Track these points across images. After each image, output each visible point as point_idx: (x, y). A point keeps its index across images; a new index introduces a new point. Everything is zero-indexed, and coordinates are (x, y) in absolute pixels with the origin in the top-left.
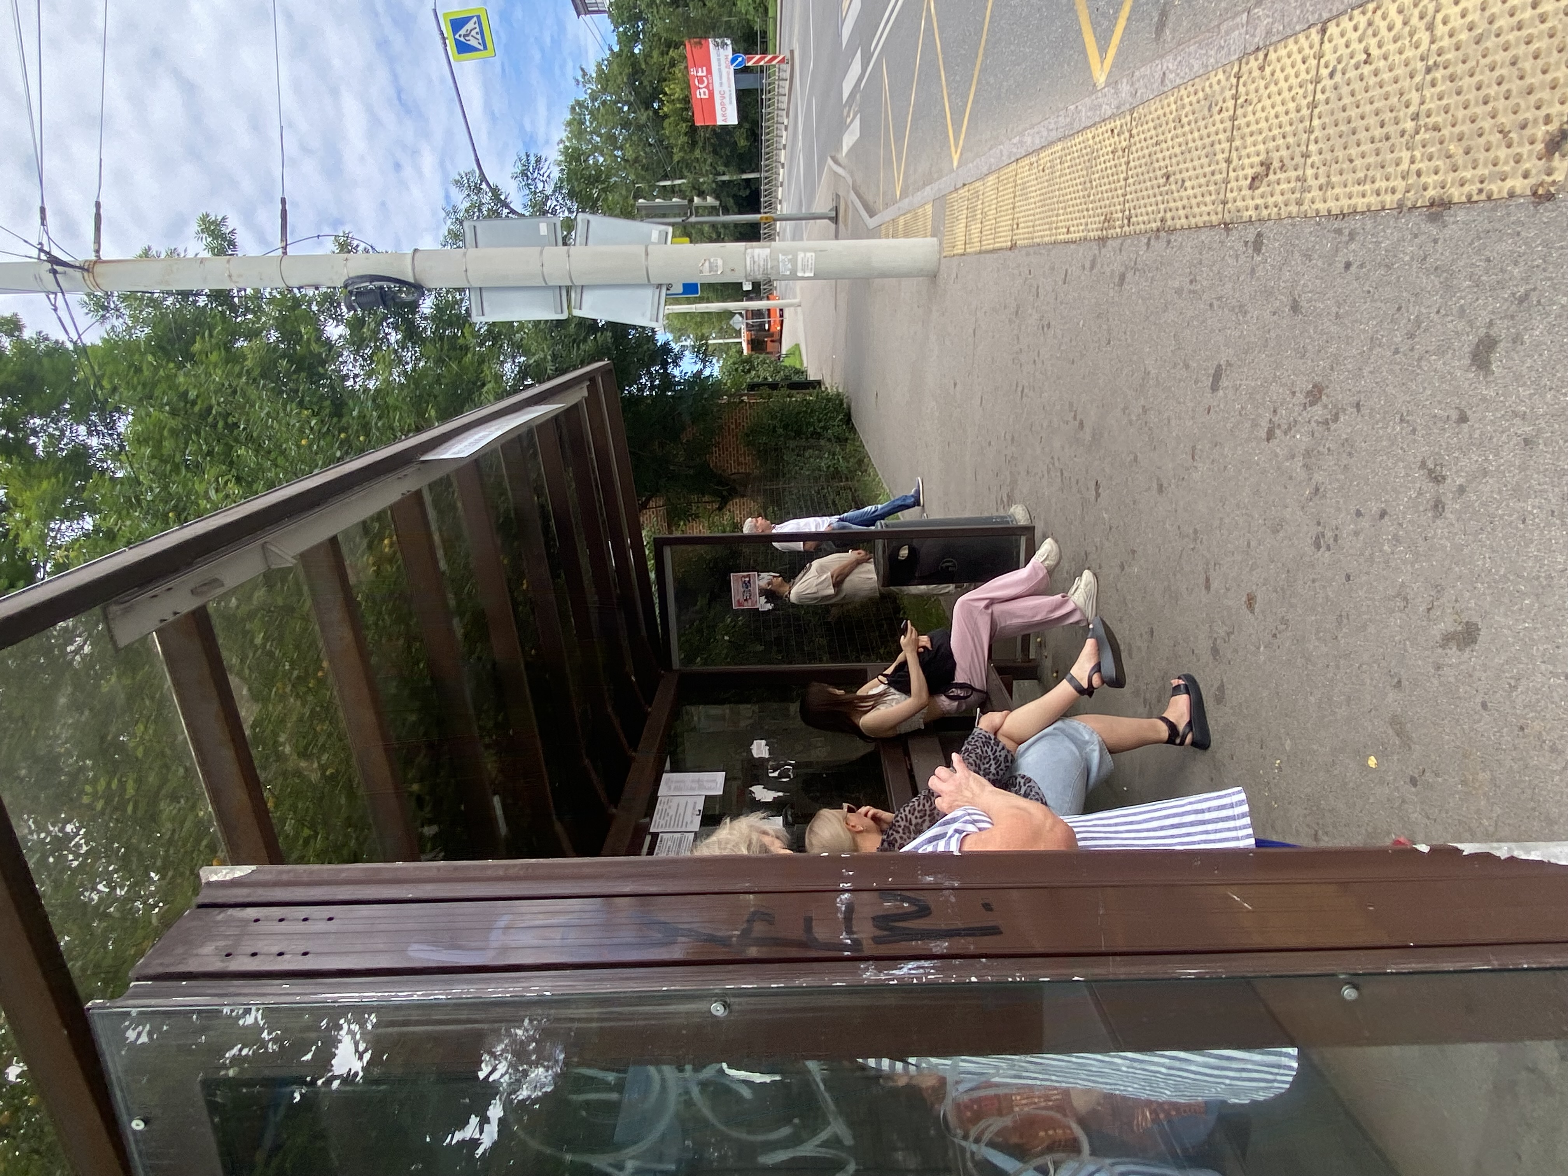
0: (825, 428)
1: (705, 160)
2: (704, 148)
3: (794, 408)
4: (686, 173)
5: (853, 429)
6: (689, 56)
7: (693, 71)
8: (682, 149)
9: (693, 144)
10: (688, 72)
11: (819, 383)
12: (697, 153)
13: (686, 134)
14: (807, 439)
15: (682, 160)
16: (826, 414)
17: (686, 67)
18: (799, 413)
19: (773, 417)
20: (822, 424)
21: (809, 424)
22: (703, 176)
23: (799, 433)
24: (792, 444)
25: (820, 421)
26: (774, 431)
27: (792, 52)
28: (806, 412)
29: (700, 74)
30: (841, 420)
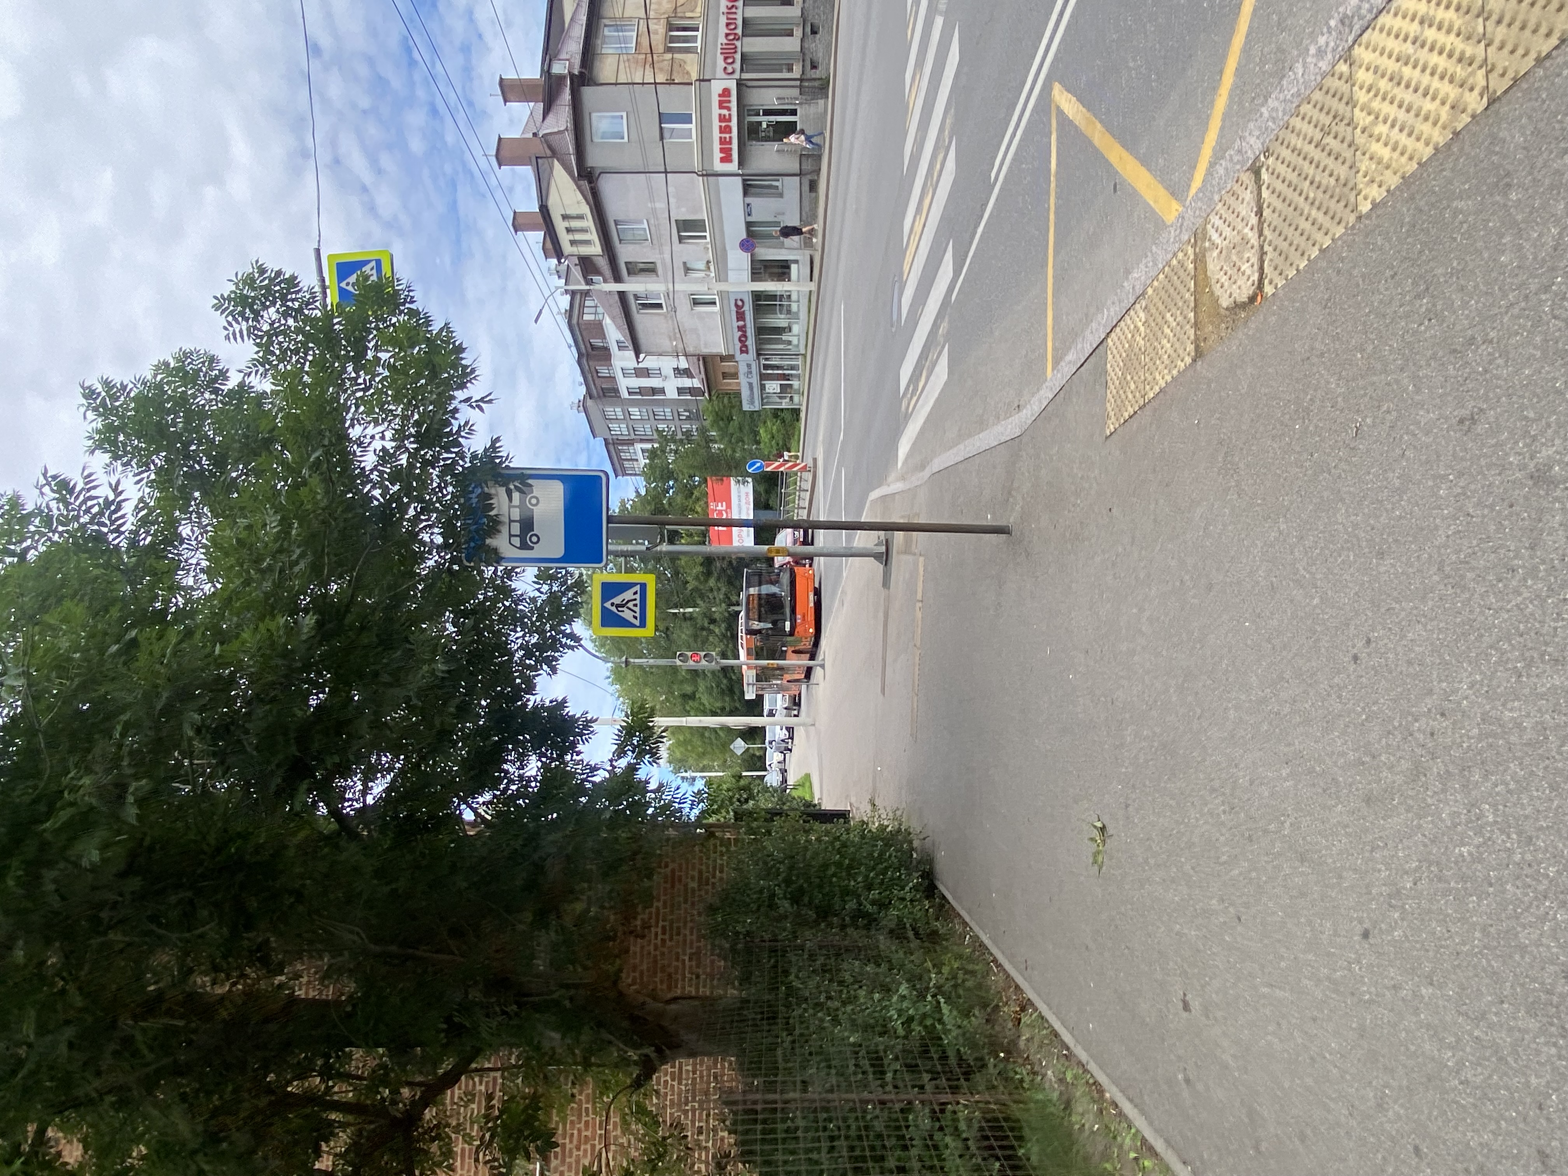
0: (883, 905)
1: (719, 589)
2: (718, 579)
3: (816, 854)
4: (699, 602)
5: (944, 908)
6: (710, 491)
7: (712, 506)
8: (697, 578)
9: (708, 574)
10: (708, 506)
11: (843, 815)
12: (712, 582)
13: (701, 565)
14: (843, 927)
15: (696, 590)
16: (884, 872)
17: (707, 503)
18: (825, 866)
19: (769, 872)
20: (874, 894)
21: (846, 892)
22: (716, 606)
23: (824, 913)
24: (810, 939)
25: (869, 888)
26: (772, 906)
27: (815, 460)
28: (839, 865)
29: (719, 508)
30: (915, 888)
